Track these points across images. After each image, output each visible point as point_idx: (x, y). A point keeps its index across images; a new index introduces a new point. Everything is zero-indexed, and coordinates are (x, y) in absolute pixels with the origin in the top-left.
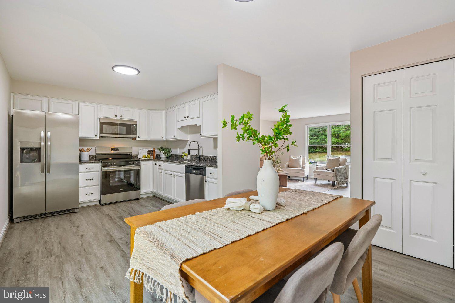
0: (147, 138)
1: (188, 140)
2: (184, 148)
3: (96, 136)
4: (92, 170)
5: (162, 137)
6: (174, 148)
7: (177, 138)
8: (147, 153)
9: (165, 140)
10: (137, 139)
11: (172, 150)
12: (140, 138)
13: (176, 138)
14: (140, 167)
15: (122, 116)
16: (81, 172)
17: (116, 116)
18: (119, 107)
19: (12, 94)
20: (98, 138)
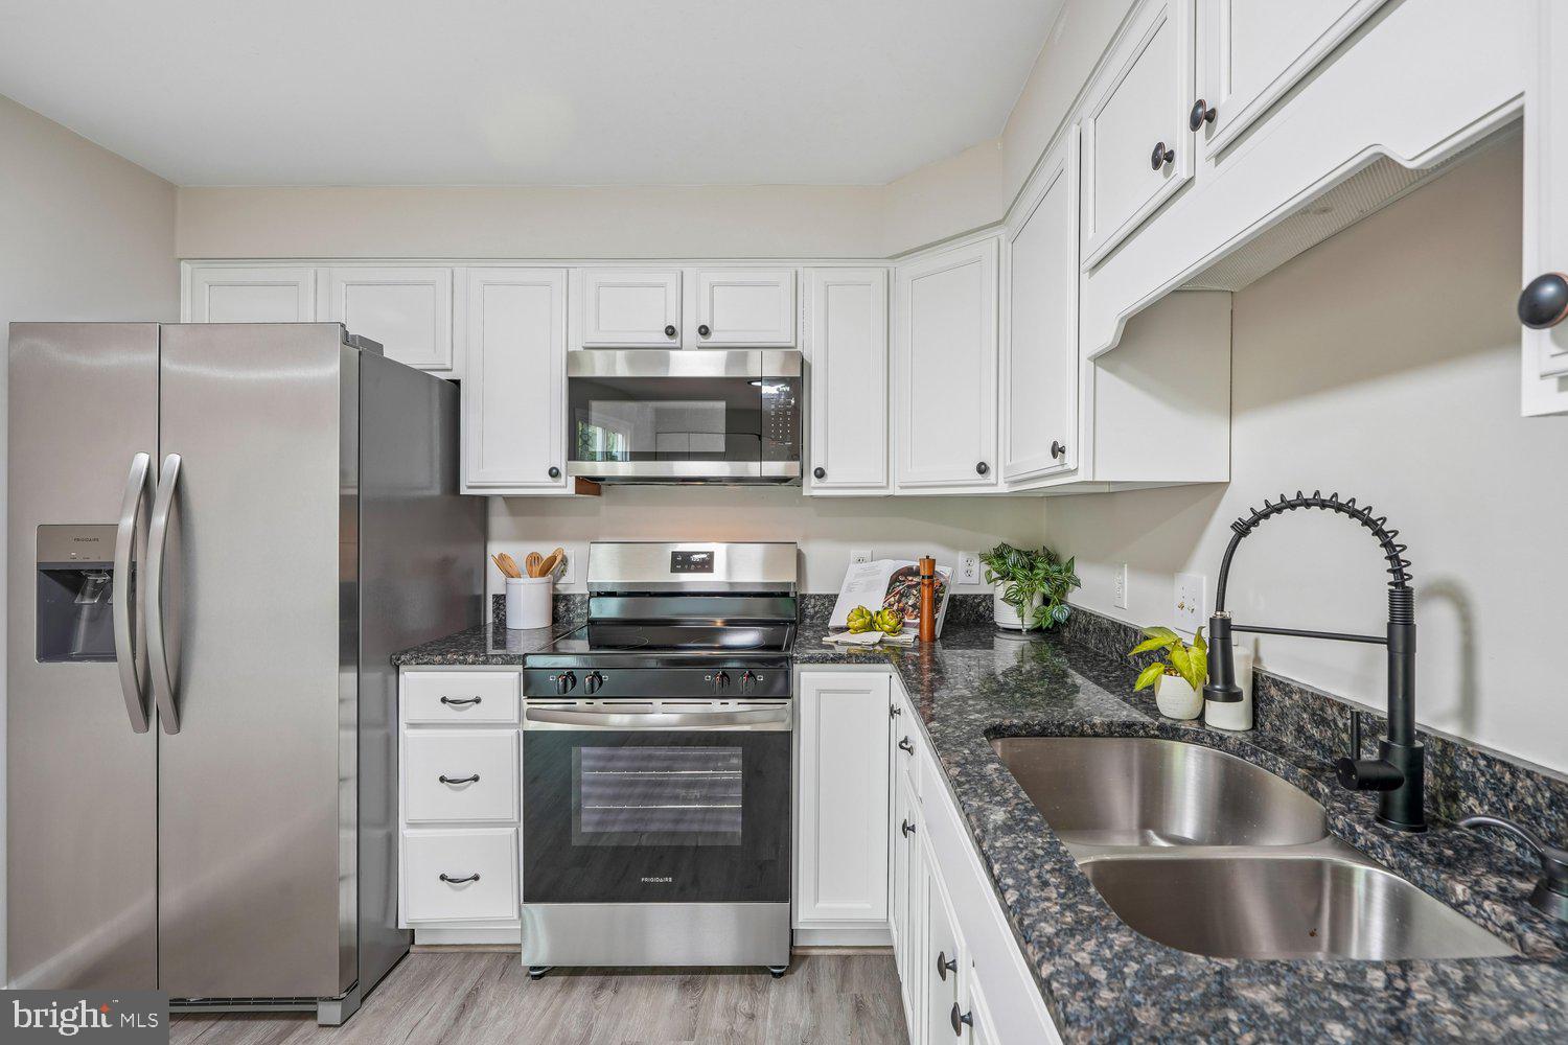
0: (880, 479)
1: (1213, 490)
2: (1171, 567)
3: (554, 473)
4: (472, 713)
5: (982, 469)
6: (1094, 560)
7: (1083, 468)
8: (888, 593)
9: (1003, 488)
10: (812, 487)
11: (1080, 571)
12: (830, 479)
13: (1070, 460)
14: (795, 714)
15: (704, 331)
16: (413, 726)
17: (671, 331)
18: (690, 271)
19: (185, 267)
20: (570, 490)
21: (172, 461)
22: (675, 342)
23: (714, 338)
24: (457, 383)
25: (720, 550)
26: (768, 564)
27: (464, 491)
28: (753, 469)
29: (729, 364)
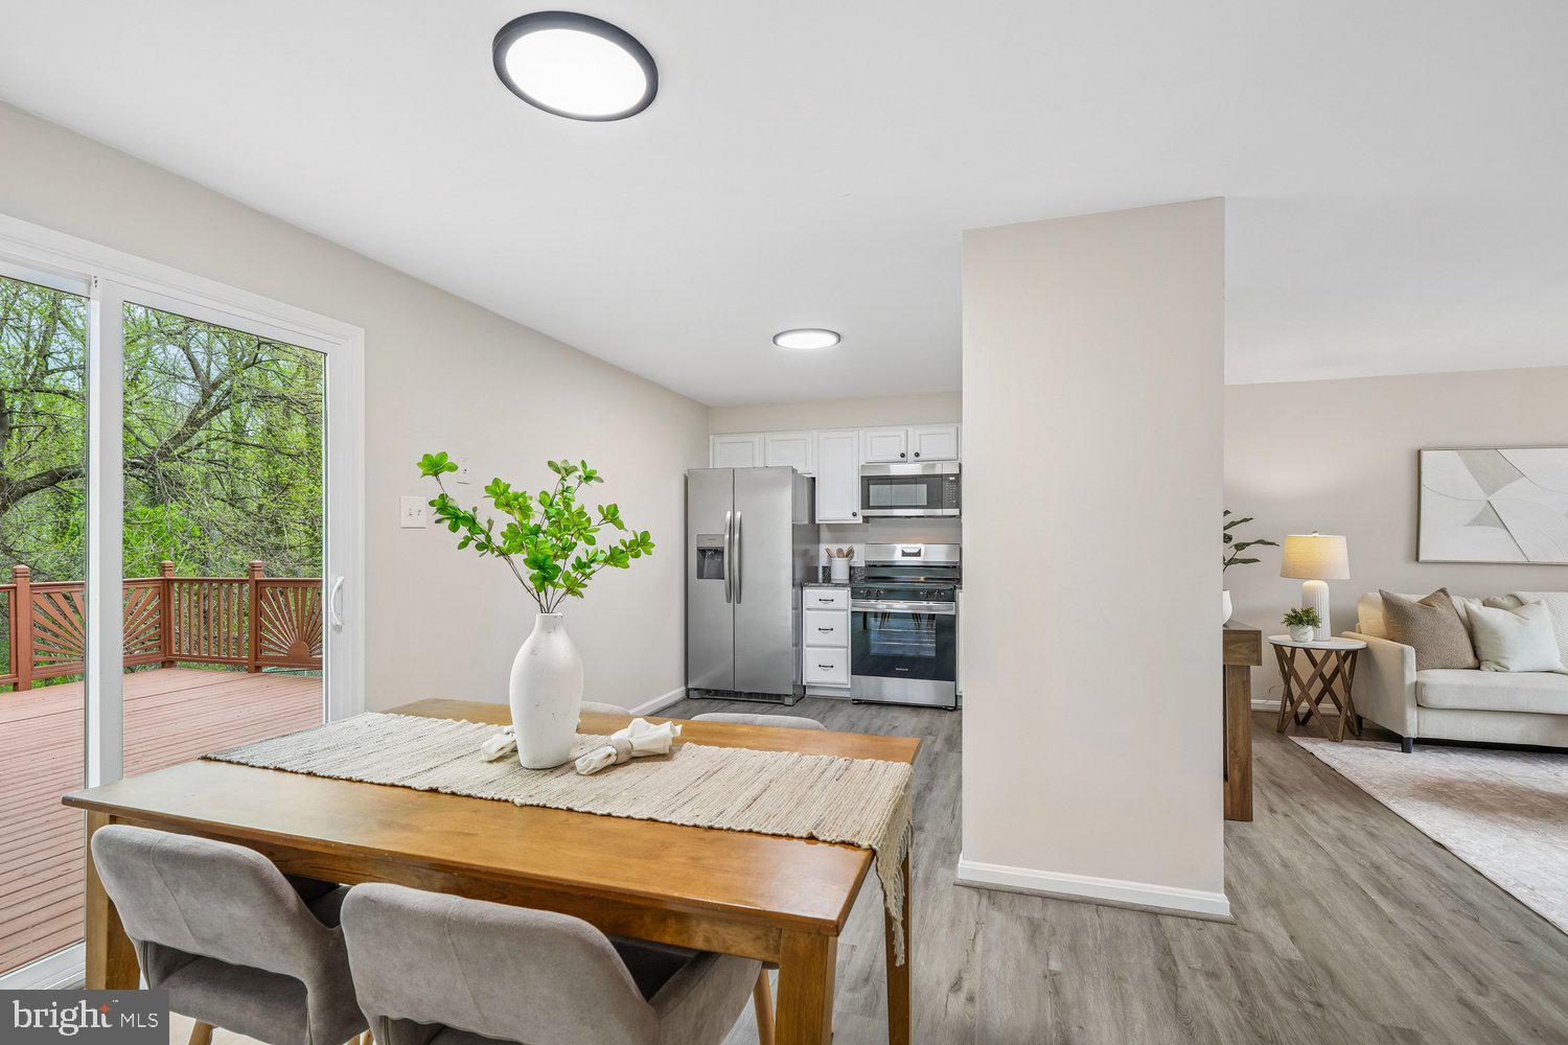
3: (854, 515)
4: (830, 605)
15: (917, 455)
16: (808, 609)
17: (903, 455)
18: (910, 429)
19: (711, 437)
20: (861, 521)
21: (738, 514)
22: (904, 459)
23: (920, 458)
24: (814, 479)
25: (922, 547)
26: (949, 554)
27: (817, 522)
28: (938, 512)
29: (924, 468)
